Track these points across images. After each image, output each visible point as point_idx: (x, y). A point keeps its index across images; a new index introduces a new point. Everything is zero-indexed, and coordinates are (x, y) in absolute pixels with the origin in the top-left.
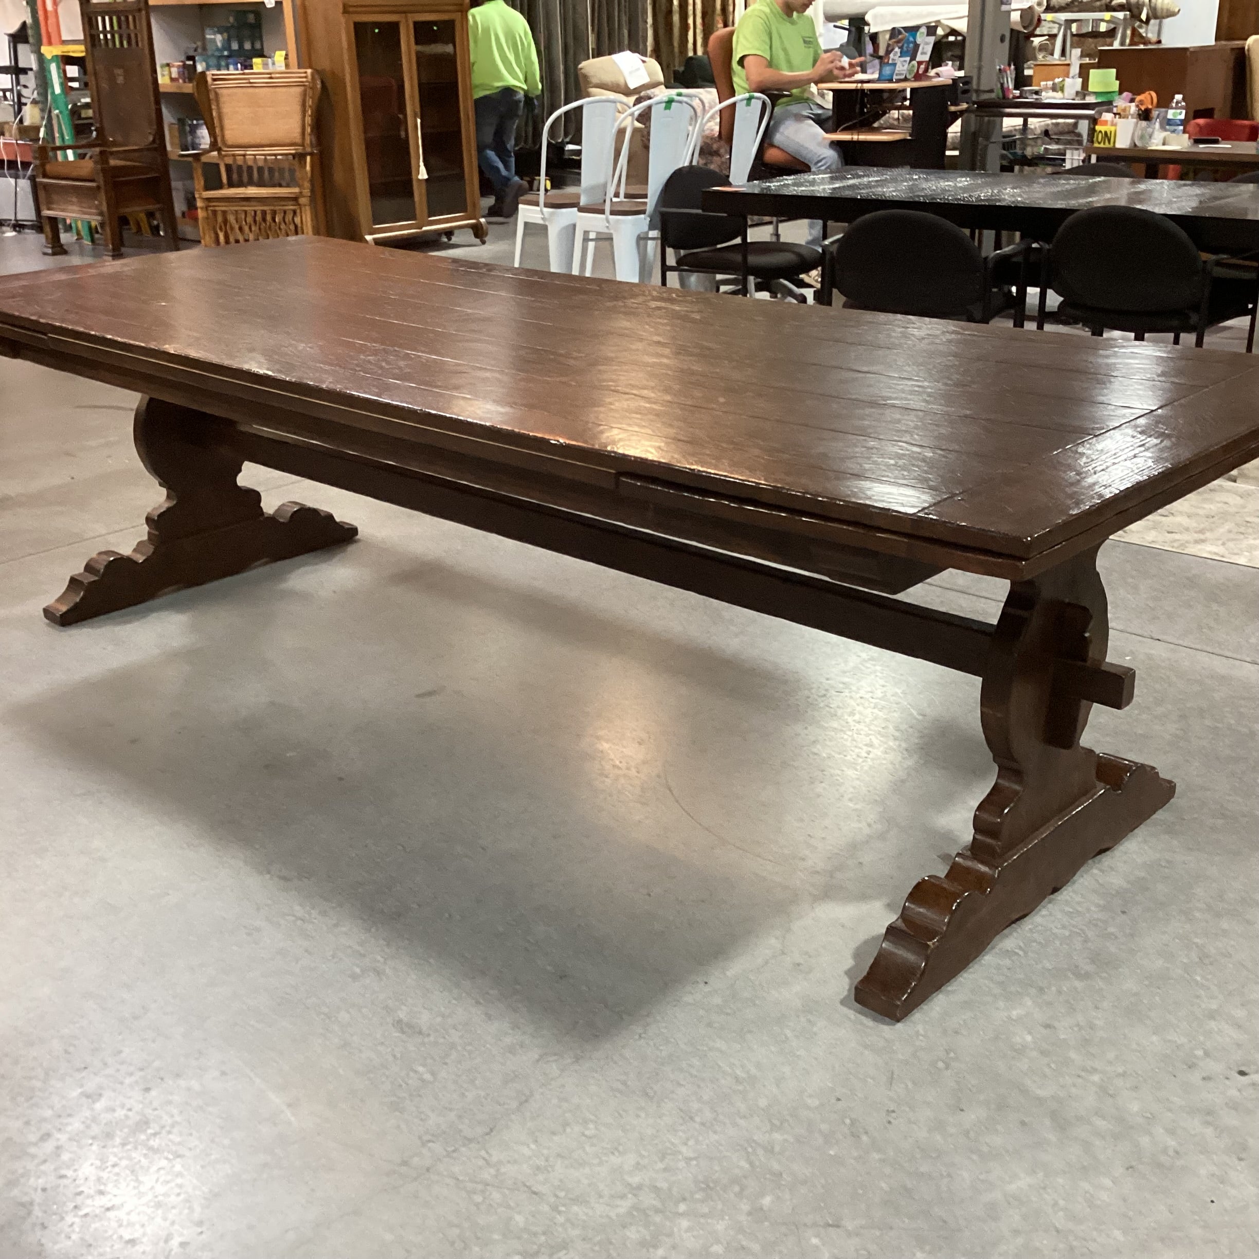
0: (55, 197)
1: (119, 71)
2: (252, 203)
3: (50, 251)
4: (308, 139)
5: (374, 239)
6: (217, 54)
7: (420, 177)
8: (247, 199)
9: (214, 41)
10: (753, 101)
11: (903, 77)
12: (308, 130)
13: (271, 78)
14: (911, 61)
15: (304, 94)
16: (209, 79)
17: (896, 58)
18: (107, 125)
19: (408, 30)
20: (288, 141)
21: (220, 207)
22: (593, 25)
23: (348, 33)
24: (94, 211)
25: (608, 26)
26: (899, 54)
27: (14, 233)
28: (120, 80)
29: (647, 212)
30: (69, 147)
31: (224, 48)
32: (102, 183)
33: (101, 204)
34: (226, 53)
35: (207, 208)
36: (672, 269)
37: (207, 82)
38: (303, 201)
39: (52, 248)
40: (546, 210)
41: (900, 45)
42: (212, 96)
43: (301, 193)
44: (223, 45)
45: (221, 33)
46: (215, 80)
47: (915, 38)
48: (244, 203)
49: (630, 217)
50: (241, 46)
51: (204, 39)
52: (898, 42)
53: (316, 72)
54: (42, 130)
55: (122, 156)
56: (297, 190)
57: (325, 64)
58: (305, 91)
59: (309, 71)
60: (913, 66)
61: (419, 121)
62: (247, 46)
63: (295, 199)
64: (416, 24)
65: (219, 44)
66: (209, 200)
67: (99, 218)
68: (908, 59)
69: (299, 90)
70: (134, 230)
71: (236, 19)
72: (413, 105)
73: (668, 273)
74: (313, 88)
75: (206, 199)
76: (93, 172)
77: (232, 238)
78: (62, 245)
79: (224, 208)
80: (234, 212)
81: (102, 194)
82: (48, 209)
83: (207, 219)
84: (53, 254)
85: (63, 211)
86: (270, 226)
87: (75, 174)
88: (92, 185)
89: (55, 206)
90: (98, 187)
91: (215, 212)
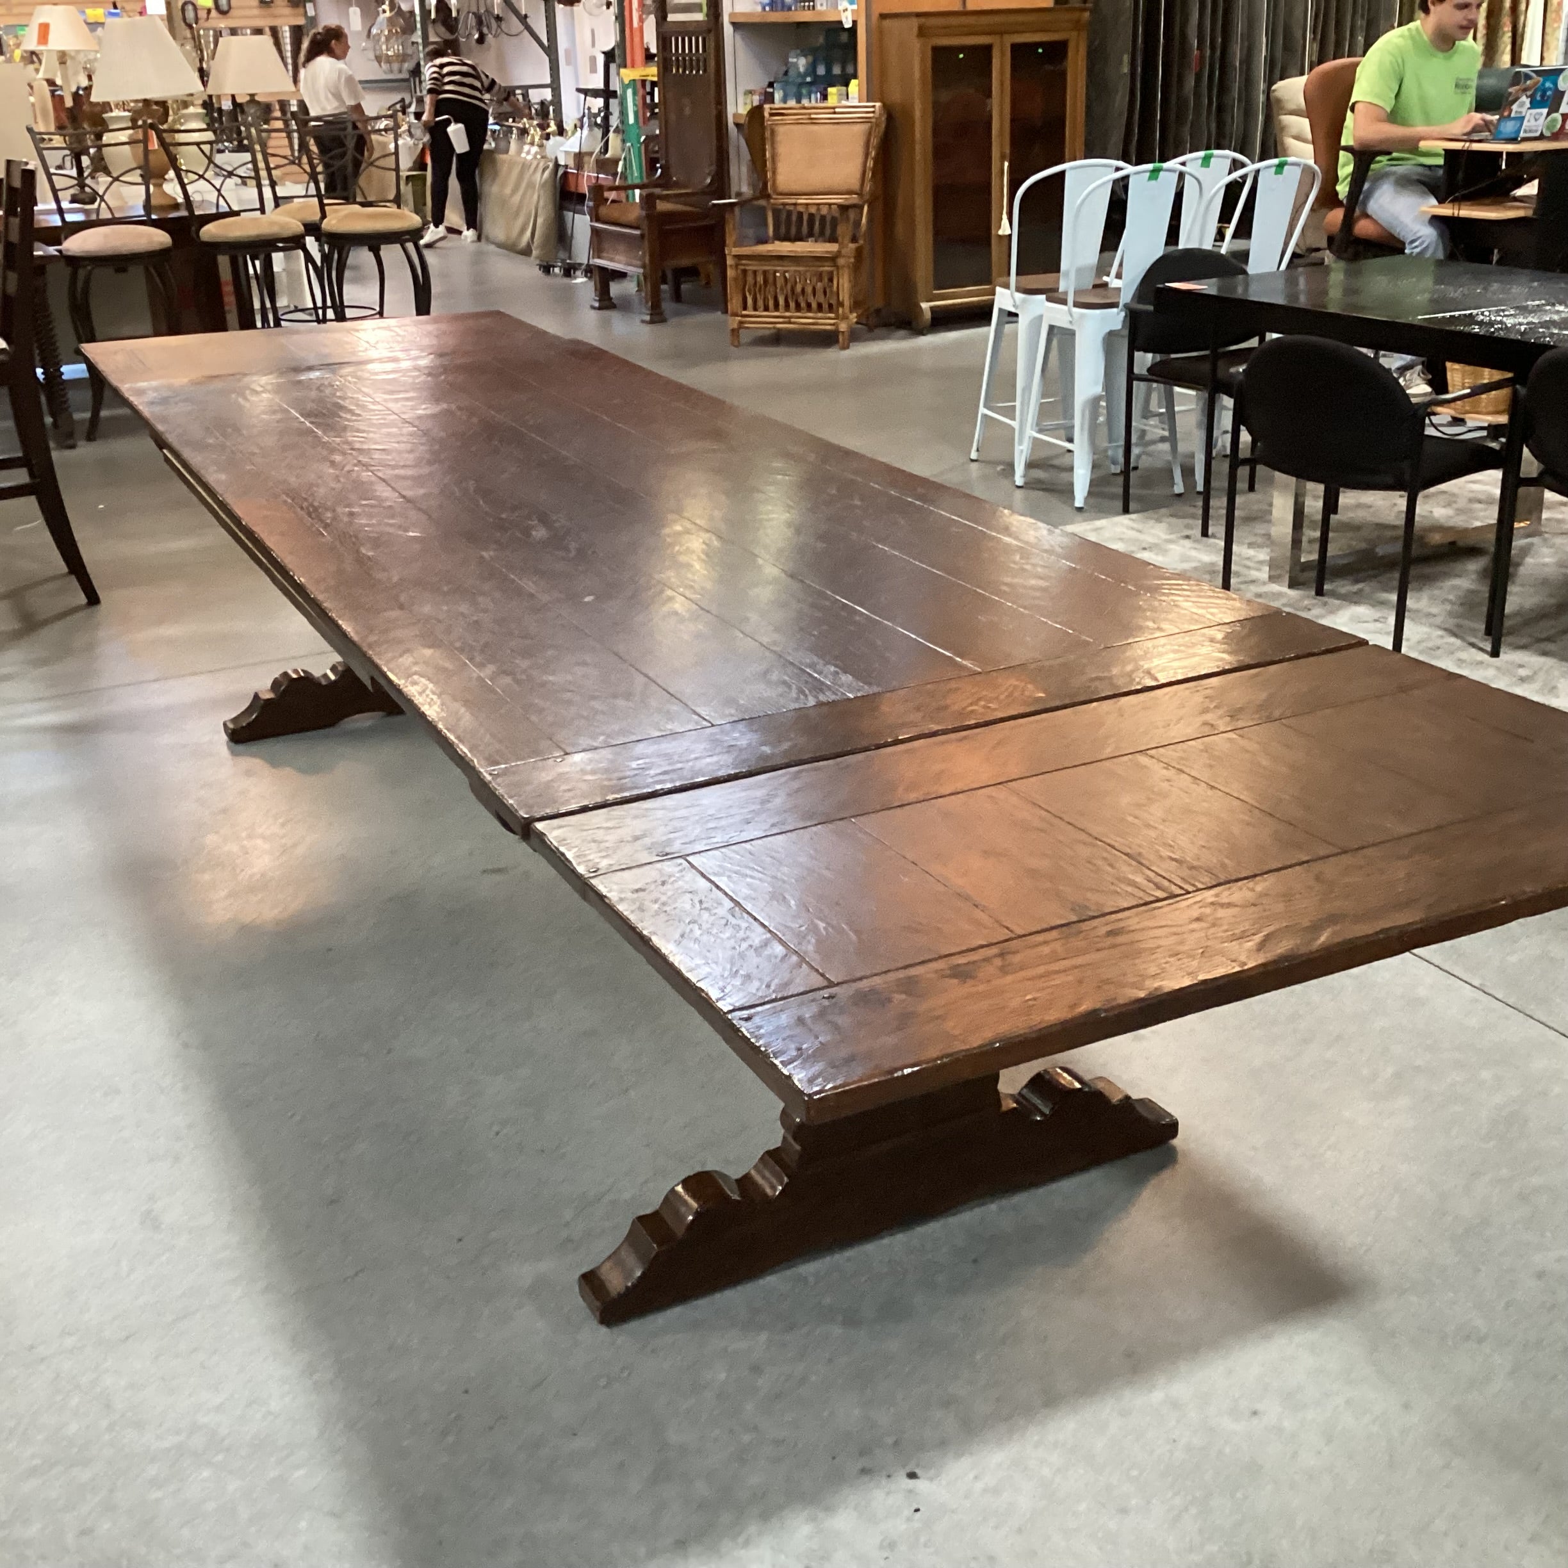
0: (606, 245)
1: (686, 101)
2: (785, 263)
3: (597, 305)
4: (868, 187)
5: (932, 308)
6: (799, 80)
7: (1000, 232)
8: (781, 258)
9: (796, 65)
10: (1286, 168)
11: (1538, 134)
12: (869, 174)
13: (835, 113)
14: (1548, 114)
15: (869, 134)
16: (766, 114)
17: (1524, 110)
18: (673, 160)
19: (1003, 54)
20: (845, 187)
21: (752, 266)
22: (1314, 32)
23: (922, 60)
24: (639, 263)
25: (1336, 33)
26: (1528, 105)
27: (585, 279)
28: (687, 111)
29: (1121, 305)
30: (637, 187)
31: (806, 75)
32: (646, 232)
33: (644, 253)
34: (808, 79)
35: (737, 265)
36: (1141, 379)
37: (763, 117)
38: (841, 261)
39: (600, 301)
40: (1019, 296)
41: (1529, 93)
42: (768, 134)
43: (839, 252)
44: (807, 70)
45: (805, 56)
46: (772, 115)
47: (1556, 84)
48: (776, 262)
49: (1098, 312)
50: (829, 70)
51: (786, 63)
52: (1525, 90)
53: (885, 106)
54: (621, 163)
55: (682, 199)
56: (833, 247)
57: (896, 96)
58: (871, 128)
59: (878, 104)
60: (1555, 120)
61: (1006, 164)
62: (837, 70)
63: (833, 259)
64: (1015, 48)
65: (802, 70)
66: (739, 257)
67: (641, 271)
68: (1545, 111)
69: (865, 127)
70: (704, 282)
71: (827, 38)
72: (1002, 146)
73: (1135, 383)
74: (877, 125)
75: (735, 256)
76: (639, 218)
77: (760, 303)
78: (611, 299)
79: (755, 268)
80: (765, 273)
81: (646, 243)
82: (599, 257)
83: (735, 279)
84: (600, 308)
85: (611, 260)
86: (803, 290)
87: (623, 220)
88: (637, 232)
89: (604, 255)
90: (642, 236)
91: (745, 272)
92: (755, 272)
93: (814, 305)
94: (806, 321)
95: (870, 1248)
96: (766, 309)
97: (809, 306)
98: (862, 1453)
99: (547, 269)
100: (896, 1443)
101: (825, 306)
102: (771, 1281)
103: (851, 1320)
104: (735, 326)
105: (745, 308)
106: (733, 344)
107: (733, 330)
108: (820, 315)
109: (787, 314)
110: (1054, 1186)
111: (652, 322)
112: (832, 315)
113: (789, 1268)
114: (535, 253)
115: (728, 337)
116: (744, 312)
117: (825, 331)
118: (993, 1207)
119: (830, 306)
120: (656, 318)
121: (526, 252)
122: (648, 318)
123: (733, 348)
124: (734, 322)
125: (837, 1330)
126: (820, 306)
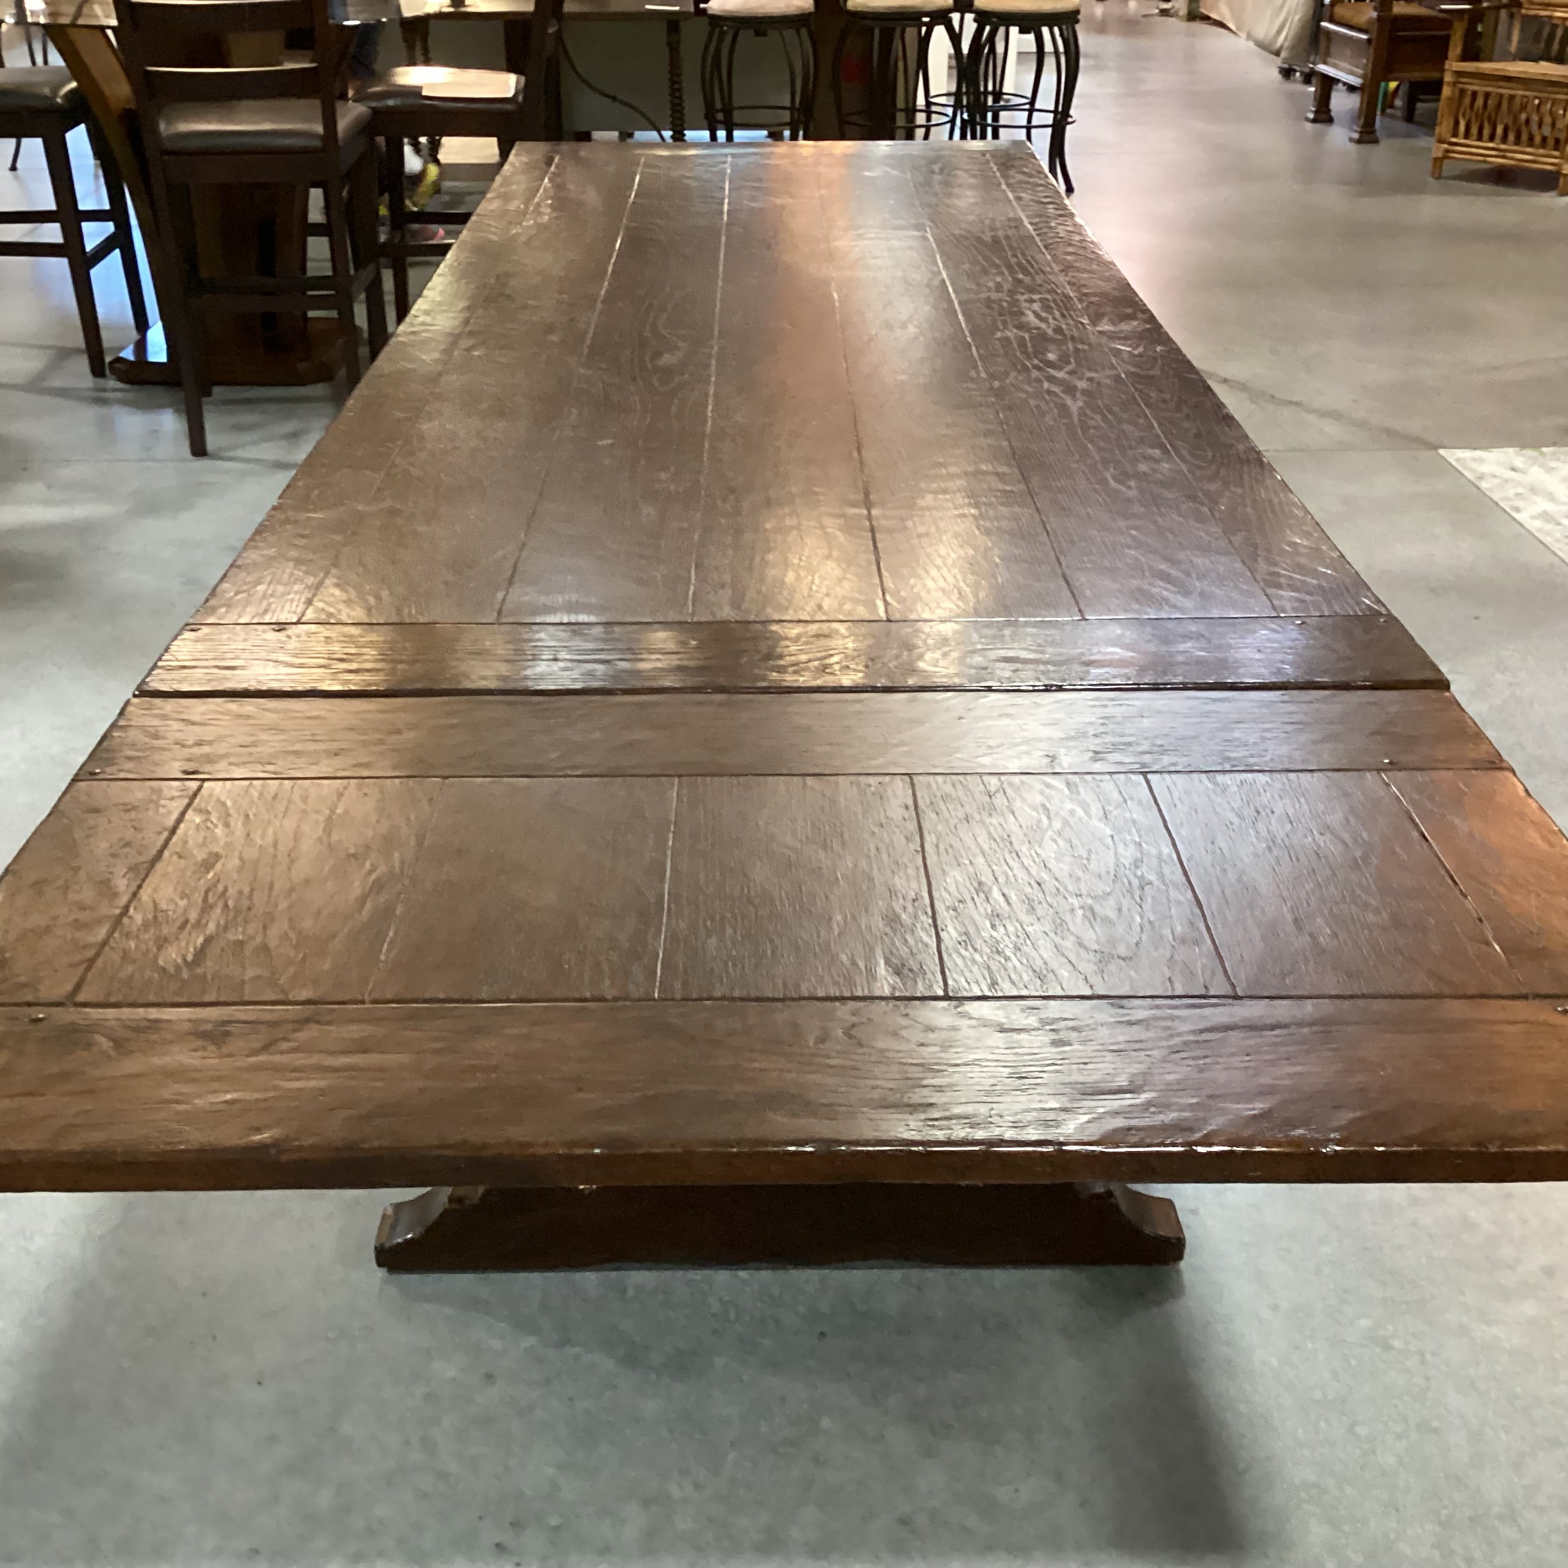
0: (1334, 50)
2: (1513, 85)
3: (1315, 117)
8: (1508, 79)
21: (1473, 87)
24: (1360, 72)
32: (1374, 37)
33: (1367, 61)
35: (1454, 84)
39: (1318, 113)
66: (1459, 74)
67: (1361, 81)
75: (1456, 72)
76: (1370, 21)
77: (1474, 130)
78: (1329, 111)
79: (1476, 88)
80: (1487, 95)
81: (1372, 50)
82: (1325, 63)
83: (1450, 99)
84: (1314, 121)
85: (1335, 66)
86: (1528, 121)
87: (1354, 22)
88: (1364, 37)
89: (1329, 60)
90: (1369, 41)
91: (1462, 92)
92: (1474, 94)
93: (1538, 139)
94: (1522, 156)
95: (722, 1277)
96: (1480, 138)
97: (1531, 139)
98: (516, 1525)
99: (1287, 73)
100: (556, 1529)
101: (1551, 142)
102: (590, 1280)
103: (631, 1360)
104: (1440, 155)
105: (1455, 135)
106: (1433, 175)
107: (1436, 159)
108: (1541, 151)
109: (1503, 147)
110: (985, 1273)
111: (1359, 142)
112: (1556, 153)
113: (616, 1269)
114: (1283, 54)
115: (1429, 165)
116: (1454, 140)
117: (1543, 171)
118: (897, 1274)
119: (1557, 141)
120: (1366, 137)
121: (1277, 54)
122: (1356, 136)
123: (1431, 180)
124: (1438, 150)
125: (609, 1365)
126: (1544, 140)
